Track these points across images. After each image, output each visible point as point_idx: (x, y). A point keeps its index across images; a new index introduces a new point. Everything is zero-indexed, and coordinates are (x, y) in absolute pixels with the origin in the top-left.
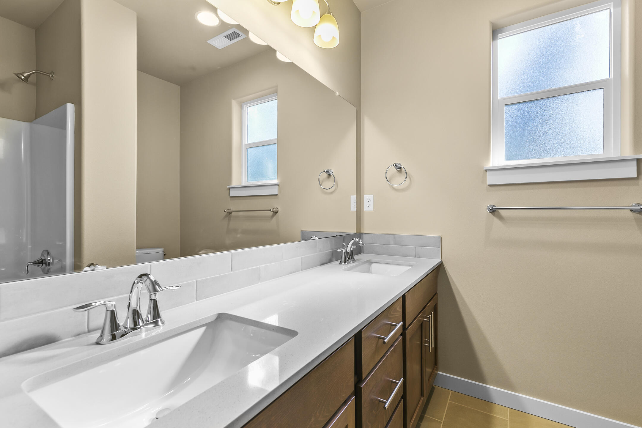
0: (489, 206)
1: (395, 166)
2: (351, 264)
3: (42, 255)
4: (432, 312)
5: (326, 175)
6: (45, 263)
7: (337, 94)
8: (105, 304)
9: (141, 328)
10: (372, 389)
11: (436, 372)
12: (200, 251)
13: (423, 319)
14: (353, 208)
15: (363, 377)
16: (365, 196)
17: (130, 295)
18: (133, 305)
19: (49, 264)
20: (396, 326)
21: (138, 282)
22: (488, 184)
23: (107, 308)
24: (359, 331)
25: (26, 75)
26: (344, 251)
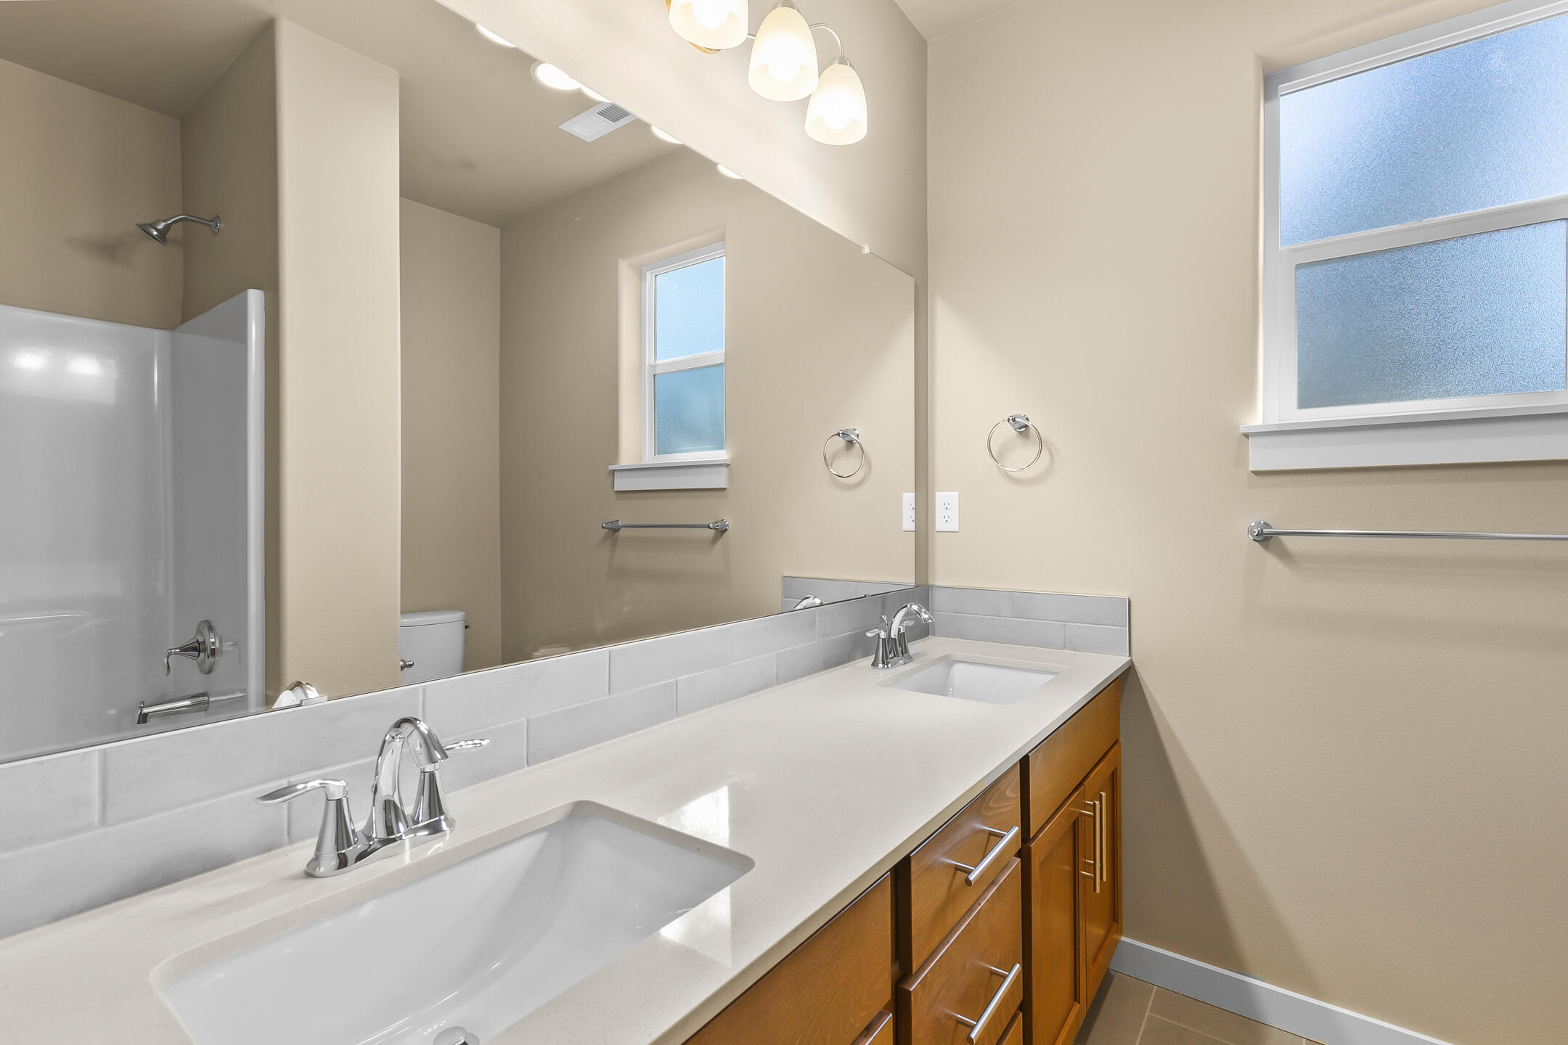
0: (1254, 524)
1: (1011, 421)
2: (900, 668)
3: (199, 631)
4: (1103, 794)
5: (841, 442)
6: (205, 651)
7: (866, 250)
8: (323, 786)
9: (401, 839)
10: (939, 994)
11: (1115, 936)
12: (536, 650)
13: (1077, 810)
14: (908, 524)
15: (915, 967)
16: (938, 494)
17: (379, 762)
18: (386, 790)
19: (213, 652)
20: (1002, 837)
21: (393, 738)
22: (1251, 469)
23: (327, 795)
24: (904, 858)
25: (161, 226)
26: (883, 635)
